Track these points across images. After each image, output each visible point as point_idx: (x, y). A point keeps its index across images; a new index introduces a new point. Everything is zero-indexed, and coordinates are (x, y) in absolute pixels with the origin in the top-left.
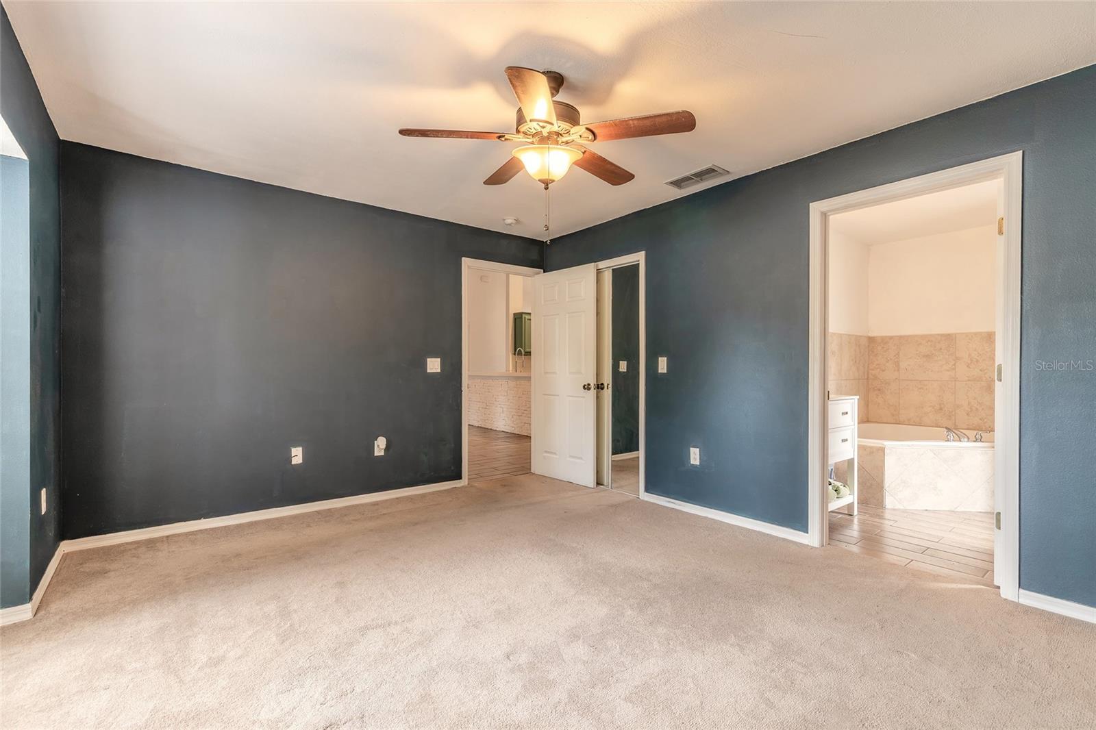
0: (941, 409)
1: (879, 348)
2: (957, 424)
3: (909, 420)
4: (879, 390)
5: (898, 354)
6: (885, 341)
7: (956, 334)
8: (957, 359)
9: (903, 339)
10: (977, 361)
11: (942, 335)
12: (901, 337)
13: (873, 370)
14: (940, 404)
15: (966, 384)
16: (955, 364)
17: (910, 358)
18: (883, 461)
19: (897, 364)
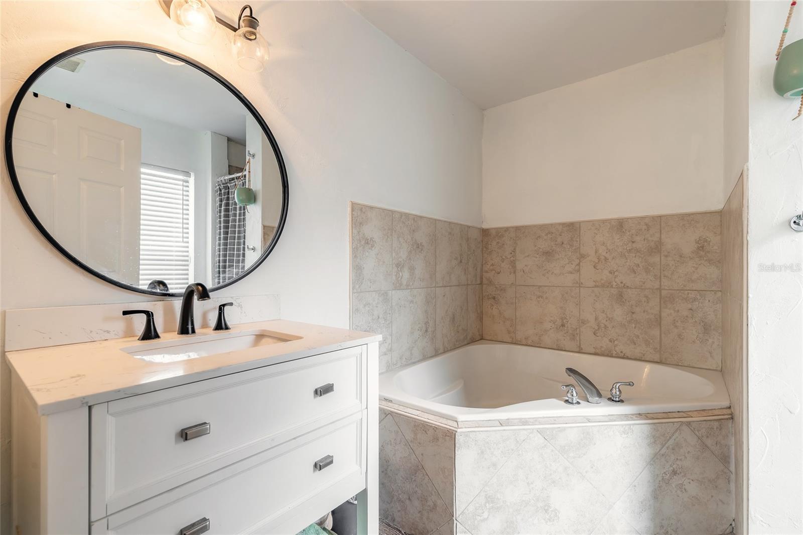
0: (563, 325)
1: (494, 243)
2: (582, 346)
3: (526, 338)
4: (494, 298)
5: (514, 251)
6: (500, 233)
7: (580, 223)
8: (582, 257)
9: (520, 231)
10: (606, 259)
11: (563, 224)
12: (517, 229)
13: (487, 272)
14: (562, 319)
15: (593, 291)
16: (578, 265)
17: (528, 256)
18: (453, 459)
19: (513, 264)
